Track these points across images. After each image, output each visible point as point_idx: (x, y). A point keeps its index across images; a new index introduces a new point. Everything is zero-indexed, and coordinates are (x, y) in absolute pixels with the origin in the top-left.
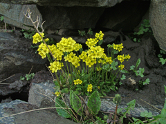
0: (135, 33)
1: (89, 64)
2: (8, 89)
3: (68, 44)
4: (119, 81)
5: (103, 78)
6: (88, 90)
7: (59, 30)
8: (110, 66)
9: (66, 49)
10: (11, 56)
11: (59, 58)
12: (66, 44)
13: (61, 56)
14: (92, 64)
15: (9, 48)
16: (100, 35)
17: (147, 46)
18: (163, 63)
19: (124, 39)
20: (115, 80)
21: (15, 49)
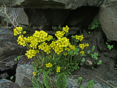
0: (89, 28)
1: (58, 52)
2: (5, 67)
3: (40, 36)
4: (80, 63)
5: (69, 61)
6: (57, 71)
7: (40, 26)
8: (74, 51)
9: (38, 40)
10: (8, 44)
11: (35, 47)
12: (38, 36)
13: (36, 46)
14: (60, 52)
15: (6, 39)
16: (66, 29)
17: (98, 36)
18: (110, 49)
19: (82, 32)
20: (77, 62)
21: (10, 39)
